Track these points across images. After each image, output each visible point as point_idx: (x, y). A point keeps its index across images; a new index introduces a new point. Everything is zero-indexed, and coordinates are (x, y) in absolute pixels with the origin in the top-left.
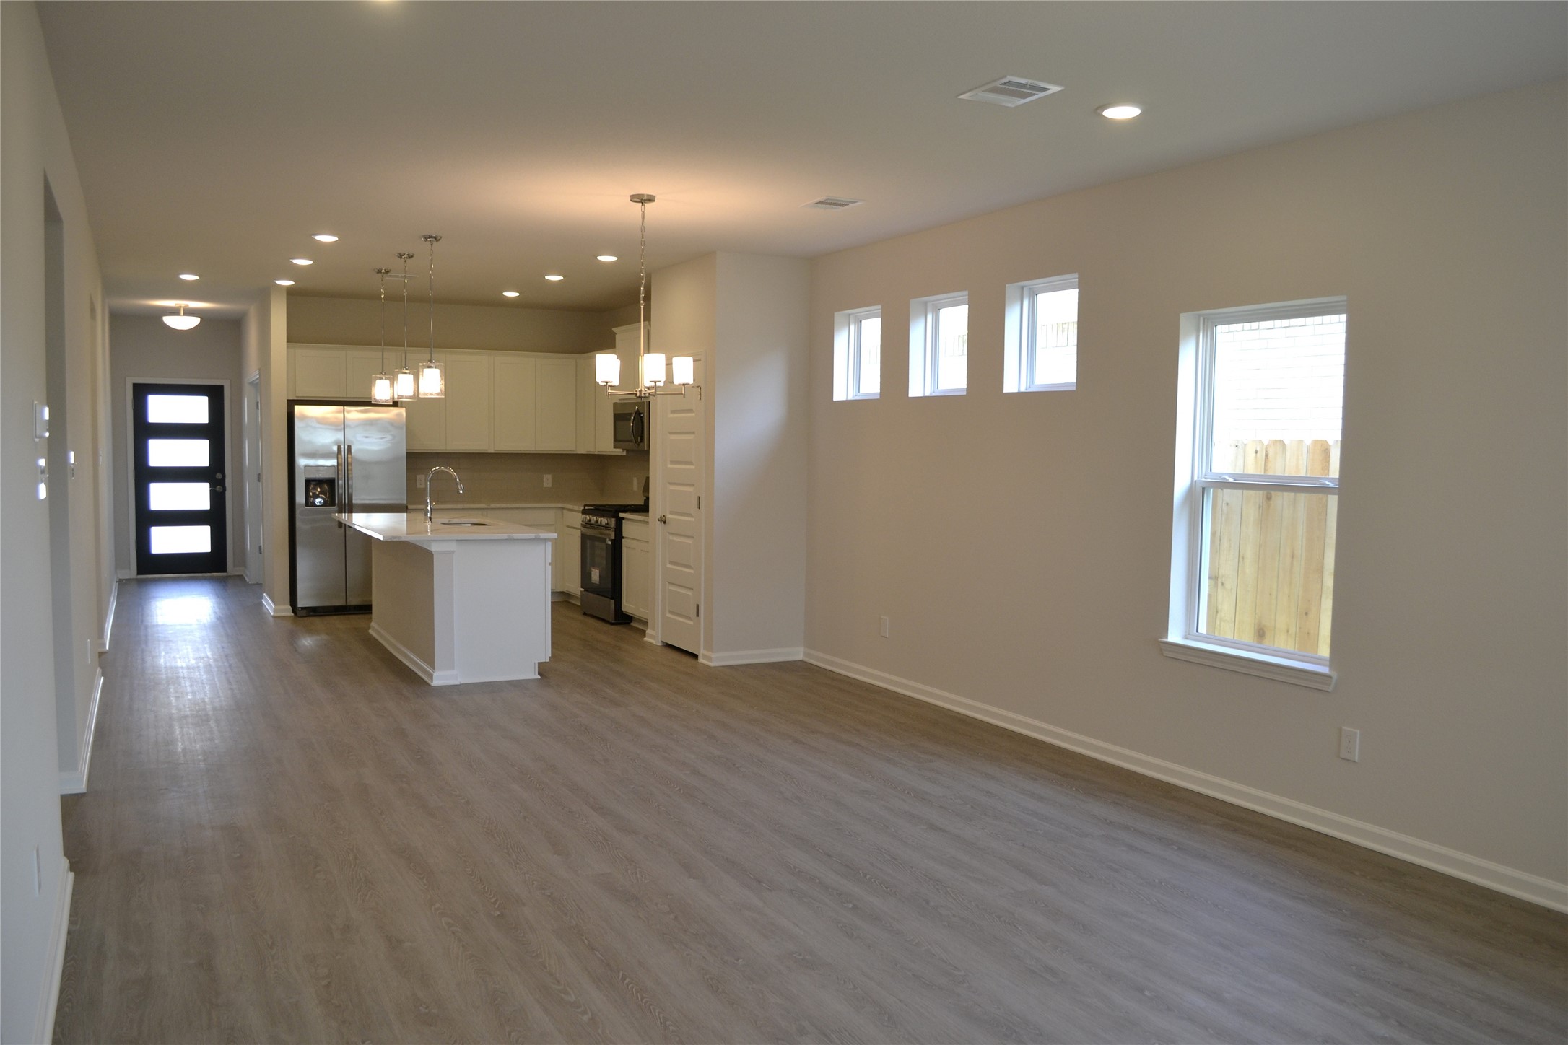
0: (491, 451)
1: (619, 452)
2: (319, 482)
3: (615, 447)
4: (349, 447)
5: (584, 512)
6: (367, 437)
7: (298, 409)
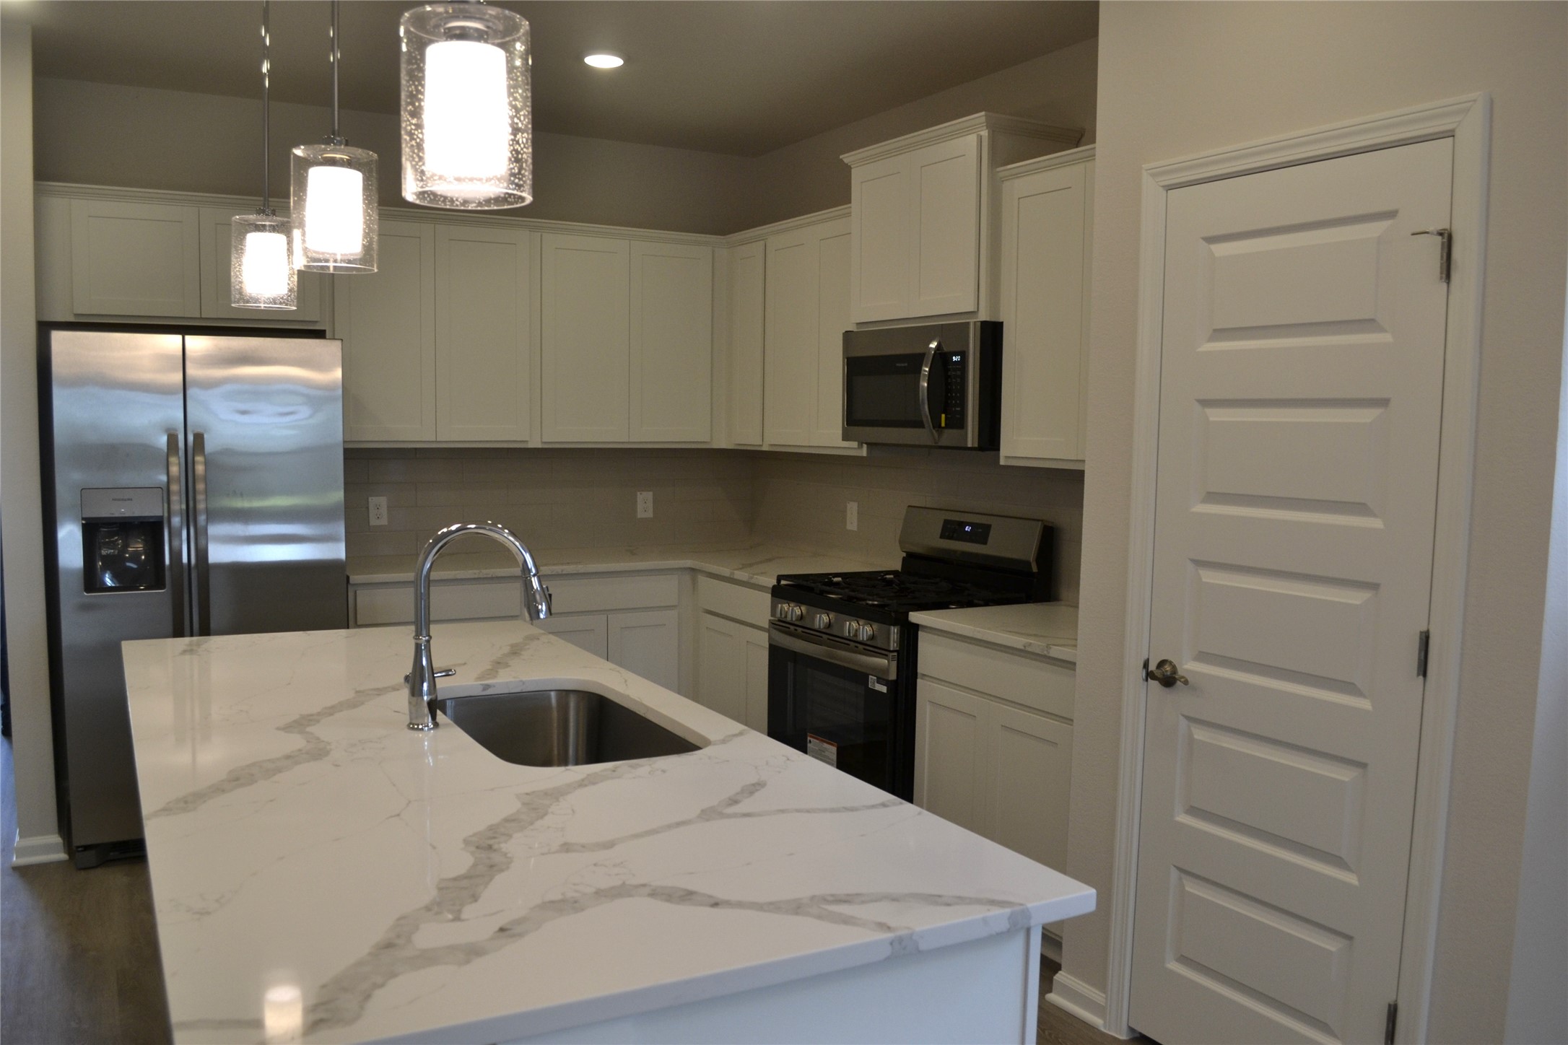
0: (535, 443)
1: (852, 448)
2: (126, 527)
3: (845, 438)
4: (199, 438)
5: (778, 593)
6: (244, 412)
7: (59, 339)
